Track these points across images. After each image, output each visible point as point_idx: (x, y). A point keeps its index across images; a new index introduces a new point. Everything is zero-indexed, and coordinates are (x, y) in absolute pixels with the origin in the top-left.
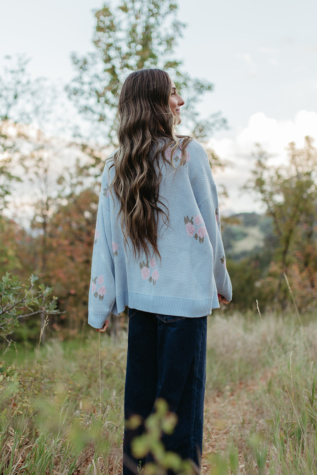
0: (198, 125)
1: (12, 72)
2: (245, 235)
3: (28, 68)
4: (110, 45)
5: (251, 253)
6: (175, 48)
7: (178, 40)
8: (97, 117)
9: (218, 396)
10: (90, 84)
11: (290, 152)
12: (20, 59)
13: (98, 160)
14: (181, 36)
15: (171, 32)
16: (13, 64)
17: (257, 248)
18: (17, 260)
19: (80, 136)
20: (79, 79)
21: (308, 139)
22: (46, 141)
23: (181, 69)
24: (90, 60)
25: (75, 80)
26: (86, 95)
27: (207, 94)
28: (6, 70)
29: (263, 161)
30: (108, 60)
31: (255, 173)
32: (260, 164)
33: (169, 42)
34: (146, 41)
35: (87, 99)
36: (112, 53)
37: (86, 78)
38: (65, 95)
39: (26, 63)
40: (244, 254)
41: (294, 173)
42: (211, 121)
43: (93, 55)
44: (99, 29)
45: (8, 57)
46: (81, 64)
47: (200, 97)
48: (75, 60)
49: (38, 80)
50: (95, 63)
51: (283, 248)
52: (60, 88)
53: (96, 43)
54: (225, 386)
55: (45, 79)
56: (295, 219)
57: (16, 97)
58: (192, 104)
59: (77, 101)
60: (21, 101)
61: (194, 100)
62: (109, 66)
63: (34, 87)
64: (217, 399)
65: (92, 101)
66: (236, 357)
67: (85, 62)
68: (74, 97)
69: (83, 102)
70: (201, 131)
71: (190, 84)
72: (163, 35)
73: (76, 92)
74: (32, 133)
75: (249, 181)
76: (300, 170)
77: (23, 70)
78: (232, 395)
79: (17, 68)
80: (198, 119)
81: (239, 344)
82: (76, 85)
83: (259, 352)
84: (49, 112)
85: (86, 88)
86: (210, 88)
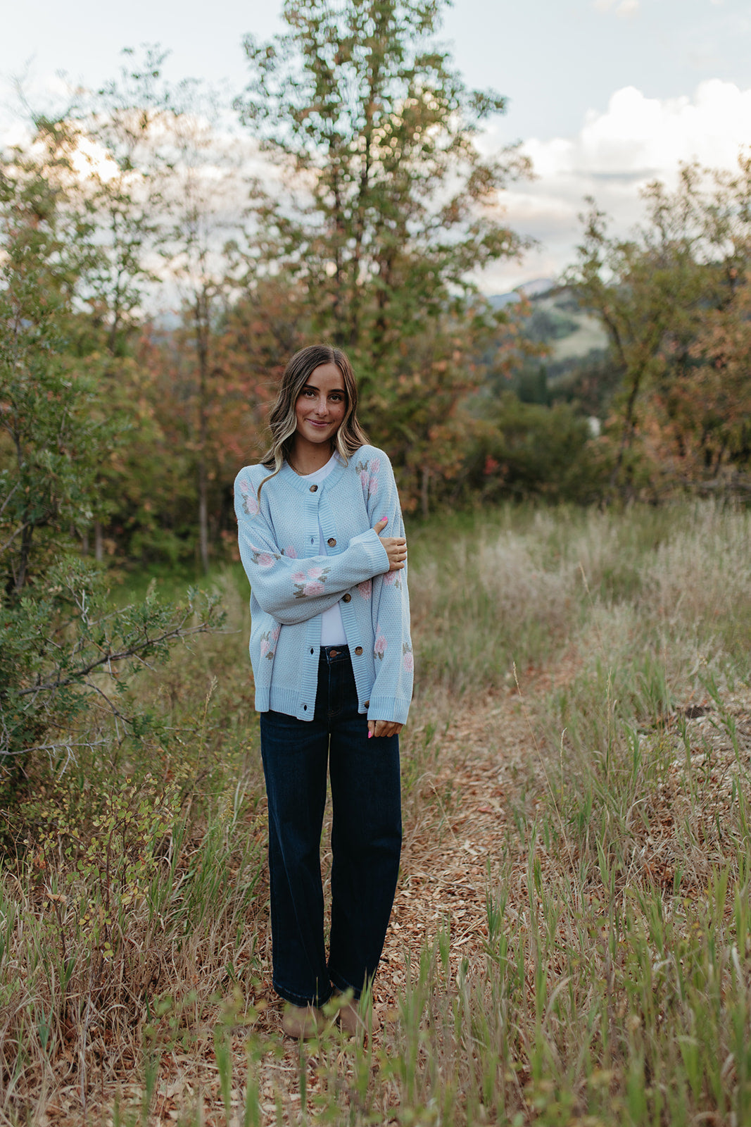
0: (479, 170)
1: (137, 77)
2: (574, 328)
3: (165, 69)
4: (315, 24)
7: (443, 10)
8: (293, 160)
10: (281, 96)
11: (653, 202)
12: (150, 54)
13: (297, 237)
16: (138, 63)
18: (156, 425)
19: (262, 195)
20: (260, 87)
21: (685, 176)
22: (201, 201)
23: (447, 66)
24: (279, 50)
25: (249, 89)
26: (273, 117)
28: (125, 74)
29: (599, 228)
30: (312, 50)
31: (584, 251)
32: (593, 233)
35: (274, 124)
36: (320, 37)
37: (273, 87)
38: (234, 115)
39: (160, 62)
40: (570, 362)
41: (657, 240)
42: (503, 160)
43: (283, 40)
45: (128, 51)
46: (263, 55)
47: (482, 123)
48: (251, 51)
49: (184, 84)
50: (288, 56)
52: (227, 99)
53: (290, 17)
55: (196, 82)
57: (144, 126)
58: (467, 136)
59: (256, 129)
61: (471, 128)
62: (313, 60)
63: (176, 102)
65: (284, 129)
67: (270, 52)
68: (250, 121)
69: (267, 130)
71: (464, 99)
73: (255, 111)
76: (670, 236)
77: (156, 74)
79: (145, 70)
80: (479, 162)
82: (255, 97)
84: (207, 143)
85: (272, 103)
86: (499, 105)
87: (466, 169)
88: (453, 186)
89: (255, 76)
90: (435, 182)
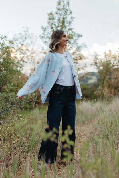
0: (78, 47)
2: (91, 79)
3: (29, 30)
4: (52, 24)
5: (93, 83)
6: (71, 24)
7: (72, 22)
9: (84, 125)
10: (47, 35)
11: (105, 54)
12: (27, 28)
14: (73, 21)
15: (70, 20)
16: (25, 29)
17: (95, 82)
19: (44, 50)
20: (44, 34)
21: (110, 51)
22: (34, 51)
23: (73, 30)
24: (47, 28)
25: (42, 34)
26: (46, 38)
27: (80, 38)
28: (23, 31)
29: (97, 57)
30: (52, 28)
31: (94, 60)
32: (96, 58)
33: (70, 23)
34: (63, 22)
35: (46, 39)
36: (53, 26)
37: (46, 33)
38: (40, 38)
39: (28, 29)
40: (91, 84)
41: (106, 60)
42: (82, 45)
43: (48, 27)
44: (49, 19)
45: (23, 27)
46: (44, 29)
47: (79, 39)
48: (42, 28)
49: (32, 34)
50: (48, 29)
51: (102, 82)
52: (38, 36)
53: (49, 23)
54: (86, 122)
55: (34, 33)
56: (106, 74)
57: (25, 39)
58: (76, 40)
59: (43, 40)
60: (27, 40)
61: (77, 39)
62: (52, 30)
63: (31, 36)
64: (83, 126)
65: (48, 40)
66: (89, 113)
67: (45, 29)
68: (42, 39)
69: (45, 40)
70: (79, 48)
71: (76, 35)
72: (68, 21)
73: (43, 37)
74: (30, 49)
75: (93, 63)
76: (108, 60)
77: (27, 31)
78: (88, 124)
79: (26, 30)
80: (78, 45)
81: (90, 110)
82: (43, 35)
83: (95, 112)
84: (35, 43)
85: (46, 36)
86: (81, 36)
87: (76, 46)
88: (74, 49)
89: (43, 32)
90: (71, 49)
